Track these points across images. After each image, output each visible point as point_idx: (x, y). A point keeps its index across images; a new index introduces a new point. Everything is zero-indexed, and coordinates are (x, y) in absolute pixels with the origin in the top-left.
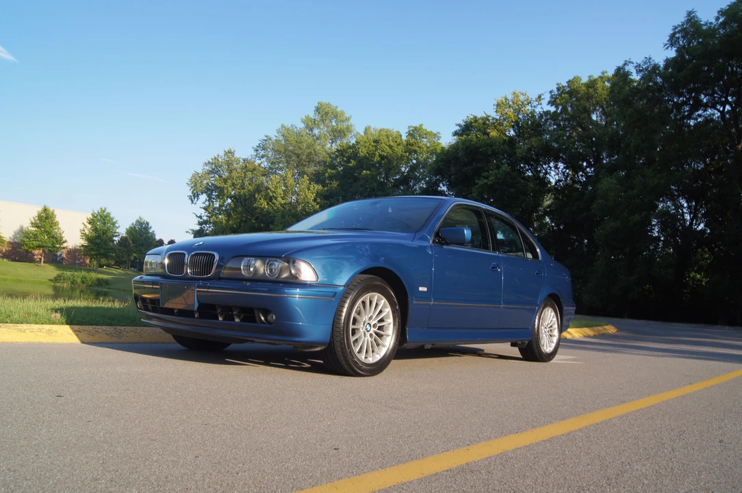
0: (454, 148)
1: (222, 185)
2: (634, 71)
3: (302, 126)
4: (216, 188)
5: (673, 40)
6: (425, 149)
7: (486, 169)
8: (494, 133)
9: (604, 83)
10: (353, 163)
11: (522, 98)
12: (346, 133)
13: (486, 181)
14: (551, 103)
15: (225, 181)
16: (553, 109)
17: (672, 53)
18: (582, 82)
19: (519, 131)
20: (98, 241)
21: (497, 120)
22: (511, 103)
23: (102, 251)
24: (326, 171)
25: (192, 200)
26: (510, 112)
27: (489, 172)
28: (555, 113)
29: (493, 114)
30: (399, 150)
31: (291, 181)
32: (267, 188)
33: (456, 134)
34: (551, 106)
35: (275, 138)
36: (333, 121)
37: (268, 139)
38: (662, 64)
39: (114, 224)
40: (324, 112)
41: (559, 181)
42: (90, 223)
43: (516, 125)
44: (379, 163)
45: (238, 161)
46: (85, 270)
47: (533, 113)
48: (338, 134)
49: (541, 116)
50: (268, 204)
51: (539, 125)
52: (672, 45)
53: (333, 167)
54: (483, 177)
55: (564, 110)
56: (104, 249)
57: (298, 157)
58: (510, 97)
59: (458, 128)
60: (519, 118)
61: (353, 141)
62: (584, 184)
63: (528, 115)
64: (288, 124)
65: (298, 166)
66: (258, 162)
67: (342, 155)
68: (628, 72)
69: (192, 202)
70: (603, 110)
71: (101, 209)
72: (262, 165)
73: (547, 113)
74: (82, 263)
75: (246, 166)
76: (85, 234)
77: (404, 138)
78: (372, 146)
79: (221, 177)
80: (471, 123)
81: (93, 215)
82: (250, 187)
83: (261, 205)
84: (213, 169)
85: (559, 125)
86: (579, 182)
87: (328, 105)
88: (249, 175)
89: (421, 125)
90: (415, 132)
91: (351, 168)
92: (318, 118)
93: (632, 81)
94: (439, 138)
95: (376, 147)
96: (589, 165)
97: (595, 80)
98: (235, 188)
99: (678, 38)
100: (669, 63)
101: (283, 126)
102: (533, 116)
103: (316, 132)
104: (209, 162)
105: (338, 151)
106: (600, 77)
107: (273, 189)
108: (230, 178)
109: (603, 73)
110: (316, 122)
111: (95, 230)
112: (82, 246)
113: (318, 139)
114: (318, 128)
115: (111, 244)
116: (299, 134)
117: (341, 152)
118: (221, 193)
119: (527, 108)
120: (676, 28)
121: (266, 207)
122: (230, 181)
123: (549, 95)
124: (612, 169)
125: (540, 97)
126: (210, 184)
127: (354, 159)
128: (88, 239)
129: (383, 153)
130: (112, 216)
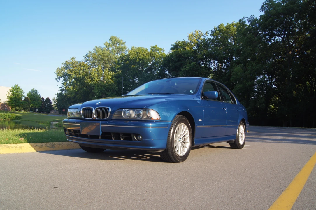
0: (171, 55)
1: (71, 73)
2: (247, 21)
3: (104, 46)
4: (68, 74)
5: (263, 8)
6: (158, 55)
7: (185, 63)
8: (188, 48)
9: (233, 26)
10: (127, 62)
11: (199, 33)
12: (124, 49)
13: (185, 69)
14: (212, 35)
15: (72, 71)
16: (212, 38)
17: (262, 13)
18: (224, 26)
19: (198, 47)
20: (15, 99)
21: (189, 42)
22: (195, 35)
23: (17, 104)
24: (116, 66)
25: (57, 80)
26: (195, 39)
27: (186, 65)
28: (213, 39)
29: (187, 40)
30: (147, 56)
31: (101, 71)
32: (90, 74)
33: (171, 49)
34: (212, 36)
35: (93, 52)
36: (118, 44)
37: (90, 52)
38: (258, 18)
39: (22, 91)
40: (114, 40)
41: (215, 68)
42: (11, 91)
43: (197, 45)
44: (139, 62)
45: (77, 63)
46: (10, 112)
47: (204, 39)
48: (120, 50)
49: (207, 41)
50: (91, 81)
51: (207, 45)
52: (262, 10)
53: (119, 64)
54: (184, 67)
55: (217, 38)
56: (18, 103)
57: (103, 60)
58: (194, 33)
59: (172, 46)
60: (198, 42)
61: (127, 53)
62: (225, 70)
63: (202, 40)
64: (98, 46)
65: (103, 64)
66: (86, 62)
67: (122, 59)
68: (244, 21)
69: (57, 81)
70: (233, 38)
71: (16, 85)
72: (88, 64)
73: (210, 39)
74: (8, 109)
75: (81, 65)
76: (9, 96)
77: (149, 51)
78: (136, 55)
79: (70, 69)
80: (178, 44)
81: (12, 88)
82: (83, 74)
83: (88, 81)
84: (66, 66)
85: (215, 45)
86: (223, 68)
87: (115, 37)
88: (82, 68)
89: (156, 45)
90: (154, 48)
91: (127, 64)
92: (111, 43)
93: (246, 25)
94: (164, 51)
95: (137, 55)
96: (228, 61)
97: (230, 25)
98: (76, 74)
99: (265, 7)
100: (261, 17)
101: (96, 47)
102: (204, 41)
103: (110, 49)
104: (64, 63)
105: (121, 57)
106: (231, 24)
107: (93, 74)
108: (74, 69)
109: (233, 22)
110: (110, 45)
111: (13, 94)
112: (8, 102)
113: (111, 52)
114: (112, 47)
115: (21, 100)
116: (103, 50)
117: (122, 58)
118: (70, 76)
119: (201, 37)
120: (264, 3)
121: (90, 82)
122: (74, 71)
123: (211, 32)
124: (238, 63)
125: (207, 32)
126: (65, 73)
127: (128, 61)
128: (11, 99)
129: (140, 58)
130: (21, 88)
